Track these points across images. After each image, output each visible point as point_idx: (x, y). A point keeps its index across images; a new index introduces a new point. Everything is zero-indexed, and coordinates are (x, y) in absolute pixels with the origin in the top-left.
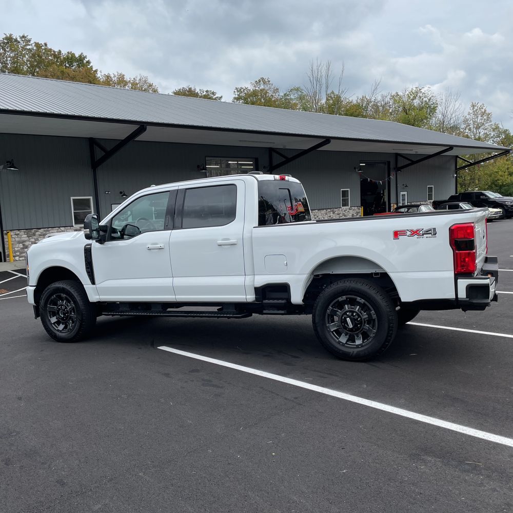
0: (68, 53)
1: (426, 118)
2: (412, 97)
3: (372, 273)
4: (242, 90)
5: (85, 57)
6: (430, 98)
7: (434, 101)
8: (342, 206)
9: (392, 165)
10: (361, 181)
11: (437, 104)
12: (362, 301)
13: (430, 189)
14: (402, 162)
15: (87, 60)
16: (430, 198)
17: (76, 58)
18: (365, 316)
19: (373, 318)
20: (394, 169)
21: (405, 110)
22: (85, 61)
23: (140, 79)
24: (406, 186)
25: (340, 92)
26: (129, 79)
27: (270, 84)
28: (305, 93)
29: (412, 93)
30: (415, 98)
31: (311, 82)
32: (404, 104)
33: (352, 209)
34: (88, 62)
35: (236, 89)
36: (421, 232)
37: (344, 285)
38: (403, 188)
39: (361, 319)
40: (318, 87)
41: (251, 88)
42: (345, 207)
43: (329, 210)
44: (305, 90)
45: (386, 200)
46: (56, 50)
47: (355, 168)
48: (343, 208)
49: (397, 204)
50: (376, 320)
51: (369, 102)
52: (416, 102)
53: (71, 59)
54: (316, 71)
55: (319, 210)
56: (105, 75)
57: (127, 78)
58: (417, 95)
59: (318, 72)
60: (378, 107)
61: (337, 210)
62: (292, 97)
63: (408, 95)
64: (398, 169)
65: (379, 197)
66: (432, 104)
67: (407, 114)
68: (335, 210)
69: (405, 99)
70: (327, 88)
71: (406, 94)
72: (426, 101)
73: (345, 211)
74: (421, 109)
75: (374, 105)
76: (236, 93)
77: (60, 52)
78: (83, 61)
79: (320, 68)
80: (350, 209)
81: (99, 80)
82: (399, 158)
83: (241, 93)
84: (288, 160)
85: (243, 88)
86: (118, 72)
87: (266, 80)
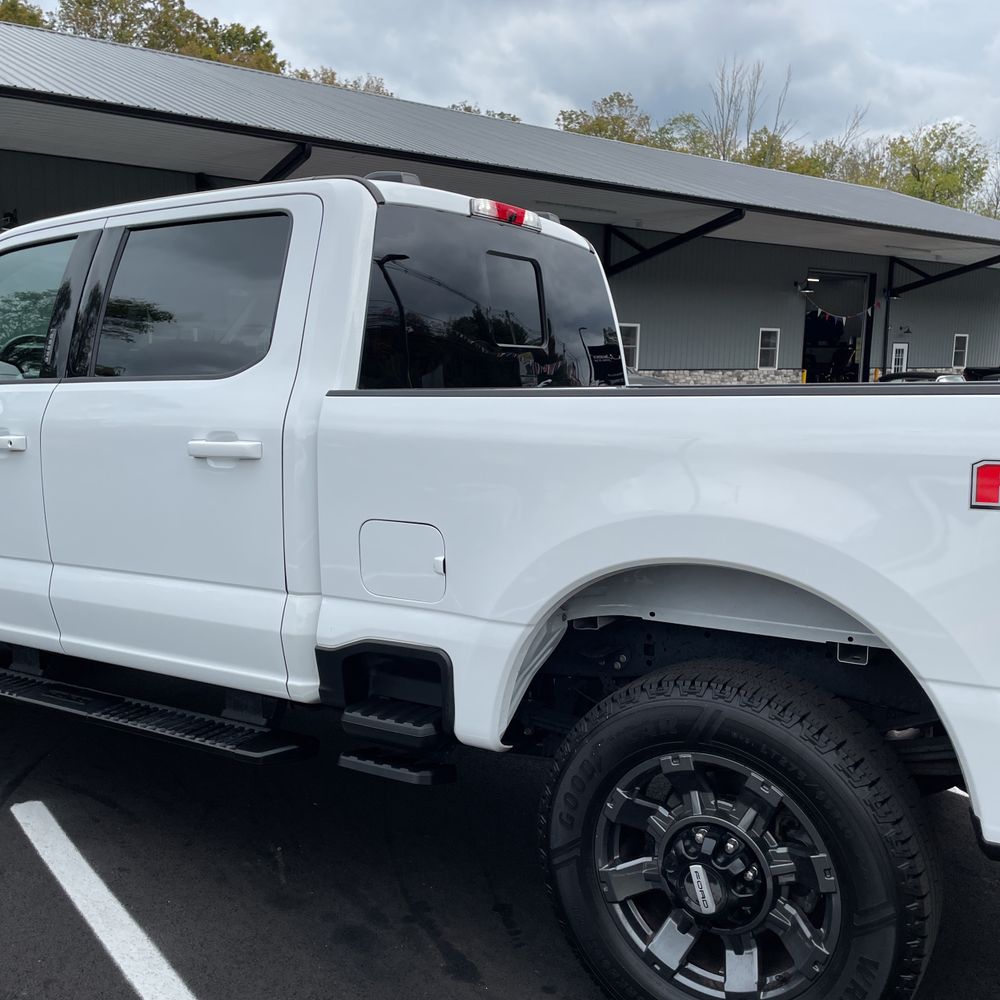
0: (233, 25)
1: (961, 191)
2: (932, 146)
3: (831, 646)
4: (574, 116)
5: (264, 35)
6: (973, 149)
7: (981, 156)
8: (761, 366)
9: (881, 283)
10: (807, 316)
11: (987, 162)
12: (774, 793)
13: (961, 342)
14: (903, 277)
15: (266, 41)
16: (959, 361)
17: (246, 36)
18: (781, 860)
19: (823, 890)
20: (884, 291)
21: (915, 170)
22: (262, 44)
23: (367, 85)
24: (908, 332)
25: (778, 128)
26: (344, 83)
27: (632, 107)
28: (703, 127)
29: (935, 135)
30: (938, 146)
31: (717, 103)
32: (915, 158)
33: (781, 373)
34: (269, 45)
35: (563, 113)
37: (691, 700)
38: (900, 336)
39: (761, 874)
40: (731, 117)
41: (593, 113)
42: (765, 370)
43: (730, 373)
44: (705, 121)
45: (860, 359)
46: (209, 19)
47: (796, 284)
48: (760, 369)
49: (884, 369)
50: (836, 900)
51: (838, 153)
52: (941, 156)
53: (235, 36)
54: (730, 85)
55: (706, 370)
56: (297, 71)
57: (340, 80)
58: (944, 141)
59: (734, 84)
60: (855, 166)
61: (747, 373)
62: (676, 135)
63: (925, 138)
64: (892, 291)
65: (845, 352)
66: (976, 162)
67: (918, 180)
68: (744, 373)
69: (918, 148)
70: (751, 118)
71: (922, 136)
72: (962, 155)
73: (765, 377)
74: (950, 170)
75: (848, 160)
76: (562, 122)
77: (215, 22)
78: (258, 43)
79: (741, 73)
80: (776, 374)
82: (898, 267)
83: (572, 122)
84: (645, 254)
85: (575, 113)
86: (322, 67)
87: (625, 98)
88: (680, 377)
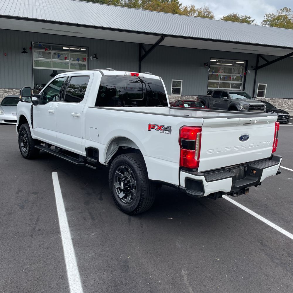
4: (270, 15)
12: (131, 172)
18: (133, 182)
23: (204, 9)
26: (197, 9)
27: (290, 12)
35: (266, 14)
36: (163, 128)
41: (276, 14)
56: (184, 7)
57: (196, 8)
76: (265, 17)
81: (180, 10)
83: (269, 17)
84: (269, 63)
85: (270, 14)
86: (191, 5)
87: (288, 9)
88: (279, 100)
